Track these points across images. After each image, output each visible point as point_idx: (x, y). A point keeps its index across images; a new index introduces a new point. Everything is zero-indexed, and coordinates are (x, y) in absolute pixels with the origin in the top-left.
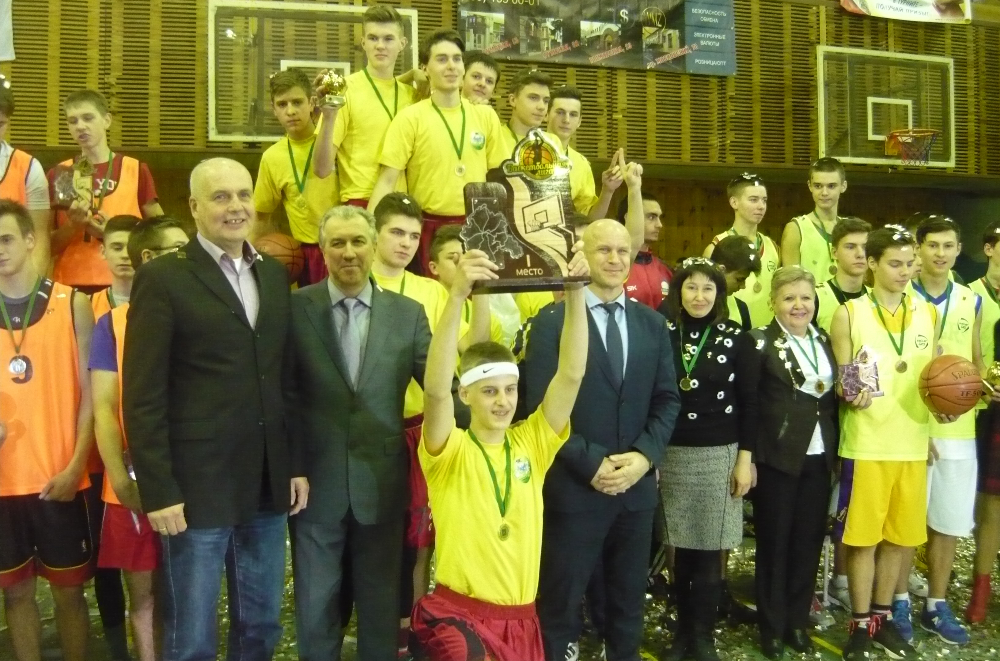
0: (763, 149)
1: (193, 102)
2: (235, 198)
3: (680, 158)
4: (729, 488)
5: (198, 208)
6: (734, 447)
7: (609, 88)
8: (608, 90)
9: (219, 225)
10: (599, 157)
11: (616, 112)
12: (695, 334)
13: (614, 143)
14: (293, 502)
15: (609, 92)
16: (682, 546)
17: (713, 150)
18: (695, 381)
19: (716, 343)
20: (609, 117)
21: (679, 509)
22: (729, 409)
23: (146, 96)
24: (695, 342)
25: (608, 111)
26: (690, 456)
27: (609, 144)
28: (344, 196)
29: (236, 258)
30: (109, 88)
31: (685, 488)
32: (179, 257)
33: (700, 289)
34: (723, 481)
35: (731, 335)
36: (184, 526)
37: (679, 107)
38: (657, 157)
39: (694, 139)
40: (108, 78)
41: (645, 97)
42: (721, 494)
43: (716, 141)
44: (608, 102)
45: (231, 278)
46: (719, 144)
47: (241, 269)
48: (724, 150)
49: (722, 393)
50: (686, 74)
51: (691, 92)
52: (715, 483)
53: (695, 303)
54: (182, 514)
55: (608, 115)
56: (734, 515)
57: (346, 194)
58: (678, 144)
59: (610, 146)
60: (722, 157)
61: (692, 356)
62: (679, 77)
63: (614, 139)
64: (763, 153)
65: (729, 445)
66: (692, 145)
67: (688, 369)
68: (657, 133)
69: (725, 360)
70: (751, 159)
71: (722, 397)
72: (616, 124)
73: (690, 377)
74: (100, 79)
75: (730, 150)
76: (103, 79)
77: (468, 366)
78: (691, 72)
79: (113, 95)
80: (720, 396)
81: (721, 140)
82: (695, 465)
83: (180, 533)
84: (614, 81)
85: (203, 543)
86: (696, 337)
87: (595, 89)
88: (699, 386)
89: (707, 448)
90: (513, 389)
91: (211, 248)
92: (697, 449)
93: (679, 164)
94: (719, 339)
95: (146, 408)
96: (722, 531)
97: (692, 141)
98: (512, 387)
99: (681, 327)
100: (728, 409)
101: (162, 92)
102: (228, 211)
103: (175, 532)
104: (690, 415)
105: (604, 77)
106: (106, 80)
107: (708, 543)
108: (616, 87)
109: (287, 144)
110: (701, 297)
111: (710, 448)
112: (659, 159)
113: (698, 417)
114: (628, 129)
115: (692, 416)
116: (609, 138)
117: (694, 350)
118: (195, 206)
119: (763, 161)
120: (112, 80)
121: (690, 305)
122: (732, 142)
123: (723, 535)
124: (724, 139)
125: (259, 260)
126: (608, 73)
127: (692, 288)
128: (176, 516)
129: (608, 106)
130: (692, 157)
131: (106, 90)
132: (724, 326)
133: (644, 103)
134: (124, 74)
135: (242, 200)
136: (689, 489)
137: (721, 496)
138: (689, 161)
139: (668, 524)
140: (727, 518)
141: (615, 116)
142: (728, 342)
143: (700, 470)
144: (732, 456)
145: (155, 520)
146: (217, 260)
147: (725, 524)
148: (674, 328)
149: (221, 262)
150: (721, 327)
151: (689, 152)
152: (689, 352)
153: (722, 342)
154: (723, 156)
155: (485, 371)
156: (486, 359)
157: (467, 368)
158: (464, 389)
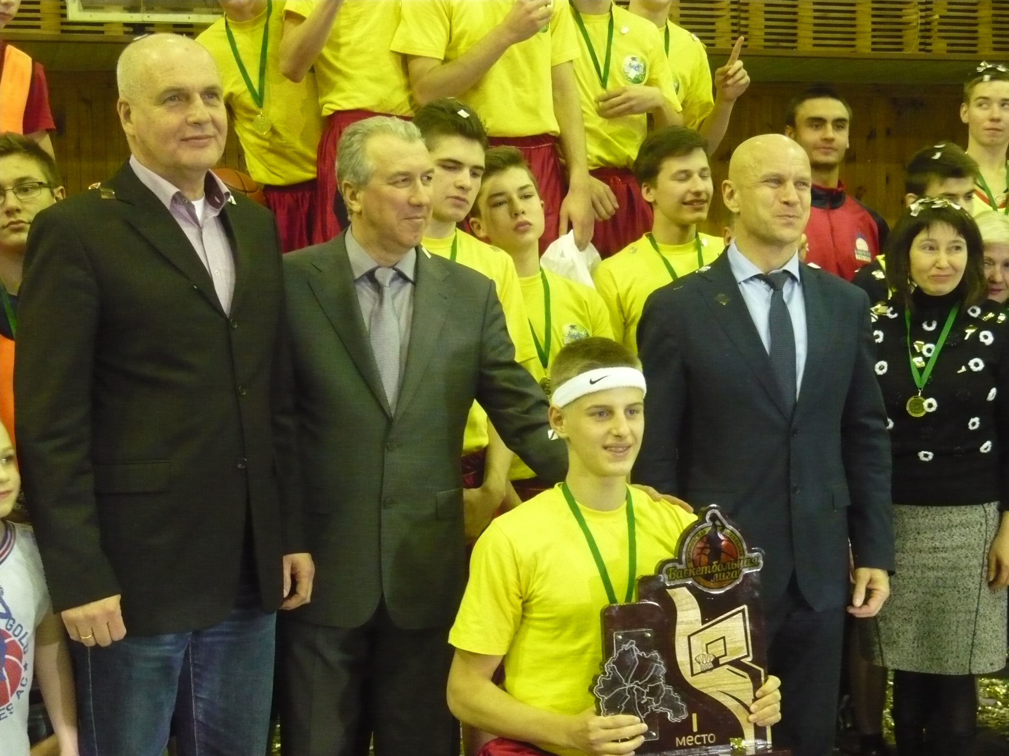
0: (994, 29)
2: (198, 100)
3: (853, 46)
4: (984, 575)
5: (134, 116)
6: (992, 508)
9: (172, 145)
10: (718, 46)
12: (930, 325)
13: (743, 22)
14: (286, 593)
16: (905, 667)
17: (910, 32)
18: (932, 400)
19: (966, 338)
21: (902, 608)
22: (986, 447)
24: (931, 338)
26: (921, 521)
27: (733, 24)
28: (326, 106)
29: (196, 199)
31: (911, 573)
32: (104, 197)
33: (943, 249)
34: (975, 562)
35: (991, 325)
36: (121, 631)
39: (878, 13)
42: (972, 584)
43: (915, 17)
45: (190, 232)
46: (920, 21)
47: (205, 217)
48: (929, 30)
49: (976, 420)
52: (962, 565)
53: (934, 271)
54: (119, 611)
56: (993, 619)
57: (331, 103)
58: (851, 22)
59: (735, 28)
60: (925, 44)
61: (926, 360)
63: (743, 15)
64: (994, 36)
65: (986, 505)
67: (920, 381)
68: (815, 4)
69: (982, 366)
70: (975, 45)
71: (976, 427)
73: (922, 395)
75: (940, 31)
77: (565, 375)
80: (974, 424)
81: (923, 14)
82: (929, 535)
83: (114, 643)
85: (148, 659)
86: (932, 328)
88: (938, 408)
89: (950, 508)
90: (637, 412)
91: (155, 183)
92: (933, 509)
93: (853, 56)
94: (969, 332)
95: (59, 442)
96: (973, 644)
97: (874, 16)
98: (636, 407)
99: (908, 313)
100: (985, 445)
102: (186, 122)
103: (105, 641)
104: (921, 454)
107: (950, 662)
109: (224, 28)
110: (944, 263)
111: (955, 509)
113: (934, 457)
115: (926, 456)
116: (734, 14)
117: (929, 350)
118: (128, 114)
119: (995, 49)
121: (925, 276)
122: (941, 17)
123: (975, 651)
124: (929, 13)
125: (231, 203)
127: (932, 248)
128: (110, 614)
130: (873, 43)
132: (979, 311)
135: (207, 104)
136: (919, 575)
137: (972, 586)
138: (868, 51)
139: (882, 631)
140: (981, 623)
142: (986, 337)
143: (937, 544)
144: (991, 522)
145: (74, 622)
146: (167, 203)
147: (978, 632)
148: (896, 315)
149: (172, 205)
150: (974, 311)
151: (869, 35)
152: (921, 354)
153: (975, 336)
154: (928, 41)
155: (593, 380)
156: (594, 362)
157: (562, 378)
158: (558, 412)
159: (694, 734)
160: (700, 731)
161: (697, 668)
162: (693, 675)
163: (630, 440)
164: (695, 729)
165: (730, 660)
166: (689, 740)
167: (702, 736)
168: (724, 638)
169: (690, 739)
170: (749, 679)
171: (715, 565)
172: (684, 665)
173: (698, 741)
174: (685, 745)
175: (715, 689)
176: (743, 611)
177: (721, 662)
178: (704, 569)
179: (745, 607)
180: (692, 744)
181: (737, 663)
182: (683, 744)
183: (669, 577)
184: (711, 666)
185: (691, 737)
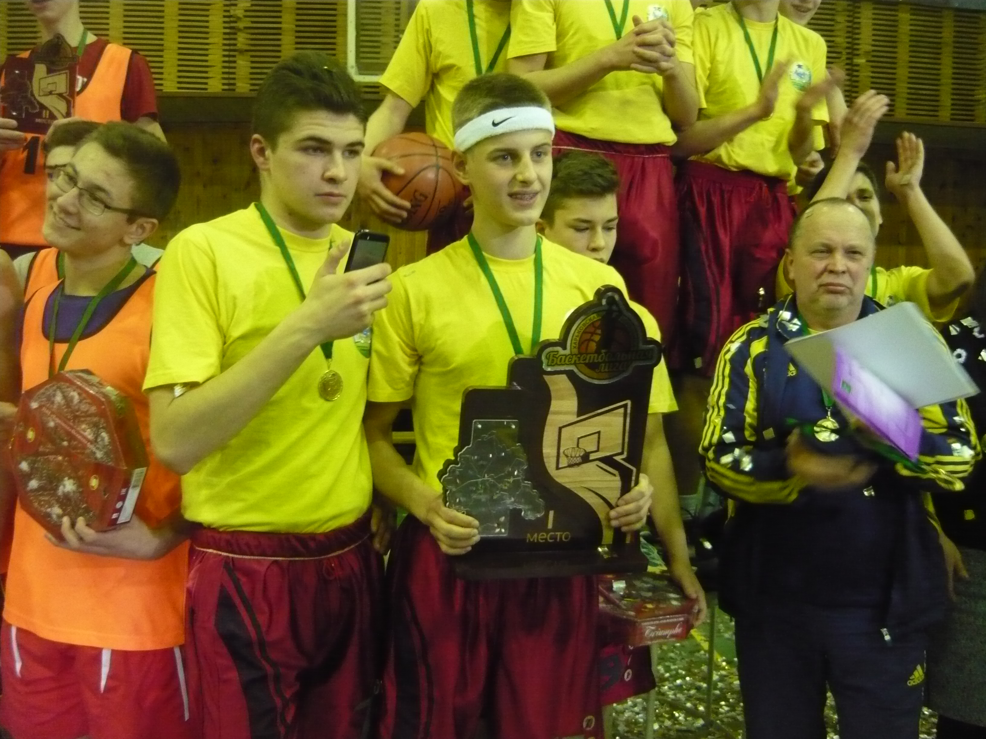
1: (334, 38)
3: (937, 116)
7: (850, 24)
8: (848, 27)
11: (858, 55)
15: (850, 29)
17: (981, 107)
20: (848, 61)
23: (278, 32)
25: (848, 53)
30: (235, 22)
37: (939, 51)
38: (908, 114)
39: (956, 92)
40: (235, 10)
41: (895, 37)
44: (848, 43)
50: (949, 8)
51: (955, 31)
55: (848, 59)
58: (935, 98)
62: (940, 12)
63: (854, 89)
66: (953, 99)
68: (909, 83)
72: (857, 71)
74: (225, 11)
76: (228, 11)
77: (467, 115)
78: (957, 5)
79: (240, 30)
84: (857, 15)
87: (833, 25)
90: (545, 154)
93: (936, 123)
97: (953, 94)
98: (545, 149)
101: (297, 26)
105: (844, 10)
106: (232, 13)
108: (859, 23)
112: (909, 117)
114: (873, 77)
120: (239, 12)
126: (849, 5)
129: (848, 48)
130: (952, 114)
131: (233, 25)
133: (893, 43)
134: (252, 5)
138: (948, 120)
141: (857, 61)
151: (949, 109)
155: (496, 122)
156: (498, 100)
157: (463, 118)
158: (460, 157)
159: (548, 531)
160: (555, 529)
161: (564, 462)
162: (558, 468)
163: (536, 186)
164: (550, 526)
165: (600, 456)
166: (542, 537)
167: (557, 533)
168: (599, 433)
169: (543, 535)
170: (618, 478)
171: (603, 354)
172: (549, 457)
173: (550, 539)
174: (536, 541)
175: (578, 485)
176: (625, 406)
177: (591, 458)
178: (590, 357)
179: (629, 402)
180: (544, 541)
181: (609, 461)
182: (534, 540)
183: (548, 362)
184: (579, 460)
185: (544, 534)
